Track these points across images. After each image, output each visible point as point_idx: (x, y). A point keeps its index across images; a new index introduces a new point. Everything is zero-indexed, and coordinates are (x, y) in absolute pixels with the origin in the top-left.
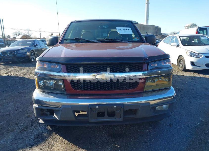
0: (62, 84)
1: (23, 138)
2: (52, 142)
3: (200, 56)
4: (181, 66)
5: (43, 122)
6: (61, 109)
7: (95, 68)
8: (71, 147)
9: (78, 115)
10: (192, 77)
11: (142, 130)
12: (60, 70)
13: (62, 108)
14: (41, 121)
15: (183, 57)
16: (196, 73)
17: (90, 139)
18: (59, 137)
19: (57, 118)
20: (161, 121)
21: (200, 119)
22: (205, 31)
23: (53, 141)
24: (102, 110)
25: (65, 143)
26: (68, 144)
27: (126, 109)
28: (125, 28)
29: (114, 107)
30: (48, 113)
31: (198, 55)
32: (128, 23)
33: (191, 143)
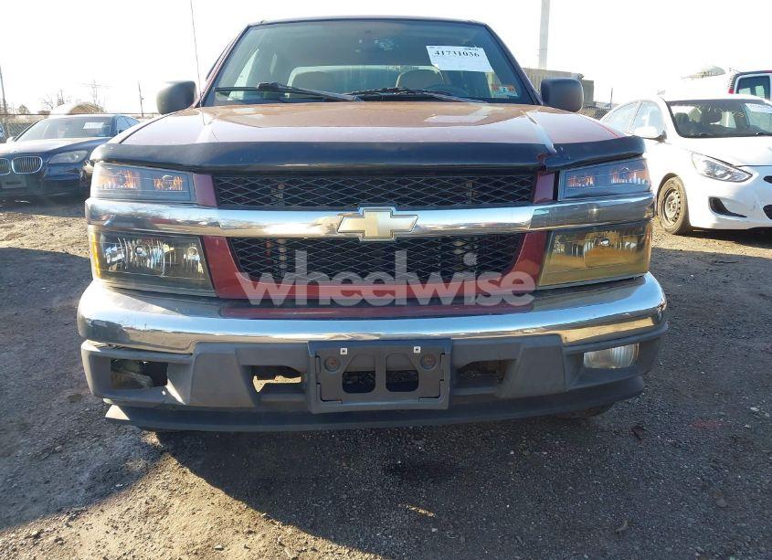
0: (197, 257)
1: (46, 483)
2: (163, 496)
3: (747, 176)
4: (671, 215)
5: (123, 417)
6: (193, 358)
7: (336, 187)
8: (237, 519)
9: (266, 384)
10: (714, 255)
11: (526, 453)
12: (188, 198)
13: (198, 353)
14: (115, 412)
15: (680, 180)
16: (728, 244)
17: (314, 485)
18: (192, 478)
19: (180, 399)
20: (599, 417)
21: (754, 409)
22: (760, 89)
23: (167, 493)
24: (362, 364)
25: (216, 501)
26: (227, 507)
27: (463, 361)
28: (462, 49)
29: (415, 351)
30: (145, 380)
31: (737, 171)
32: (474, 32)
33: (722, 502)
